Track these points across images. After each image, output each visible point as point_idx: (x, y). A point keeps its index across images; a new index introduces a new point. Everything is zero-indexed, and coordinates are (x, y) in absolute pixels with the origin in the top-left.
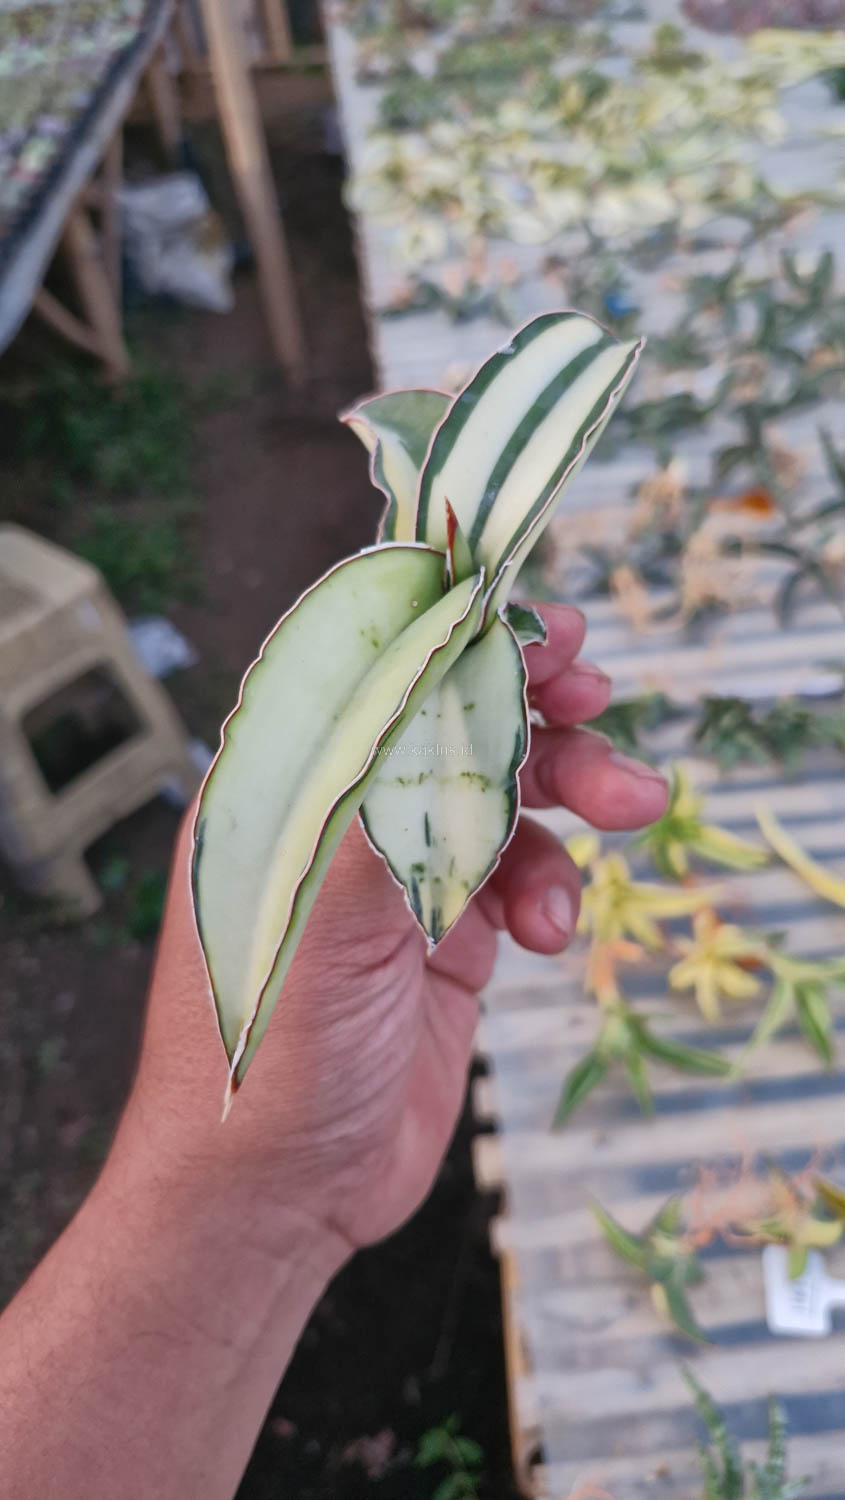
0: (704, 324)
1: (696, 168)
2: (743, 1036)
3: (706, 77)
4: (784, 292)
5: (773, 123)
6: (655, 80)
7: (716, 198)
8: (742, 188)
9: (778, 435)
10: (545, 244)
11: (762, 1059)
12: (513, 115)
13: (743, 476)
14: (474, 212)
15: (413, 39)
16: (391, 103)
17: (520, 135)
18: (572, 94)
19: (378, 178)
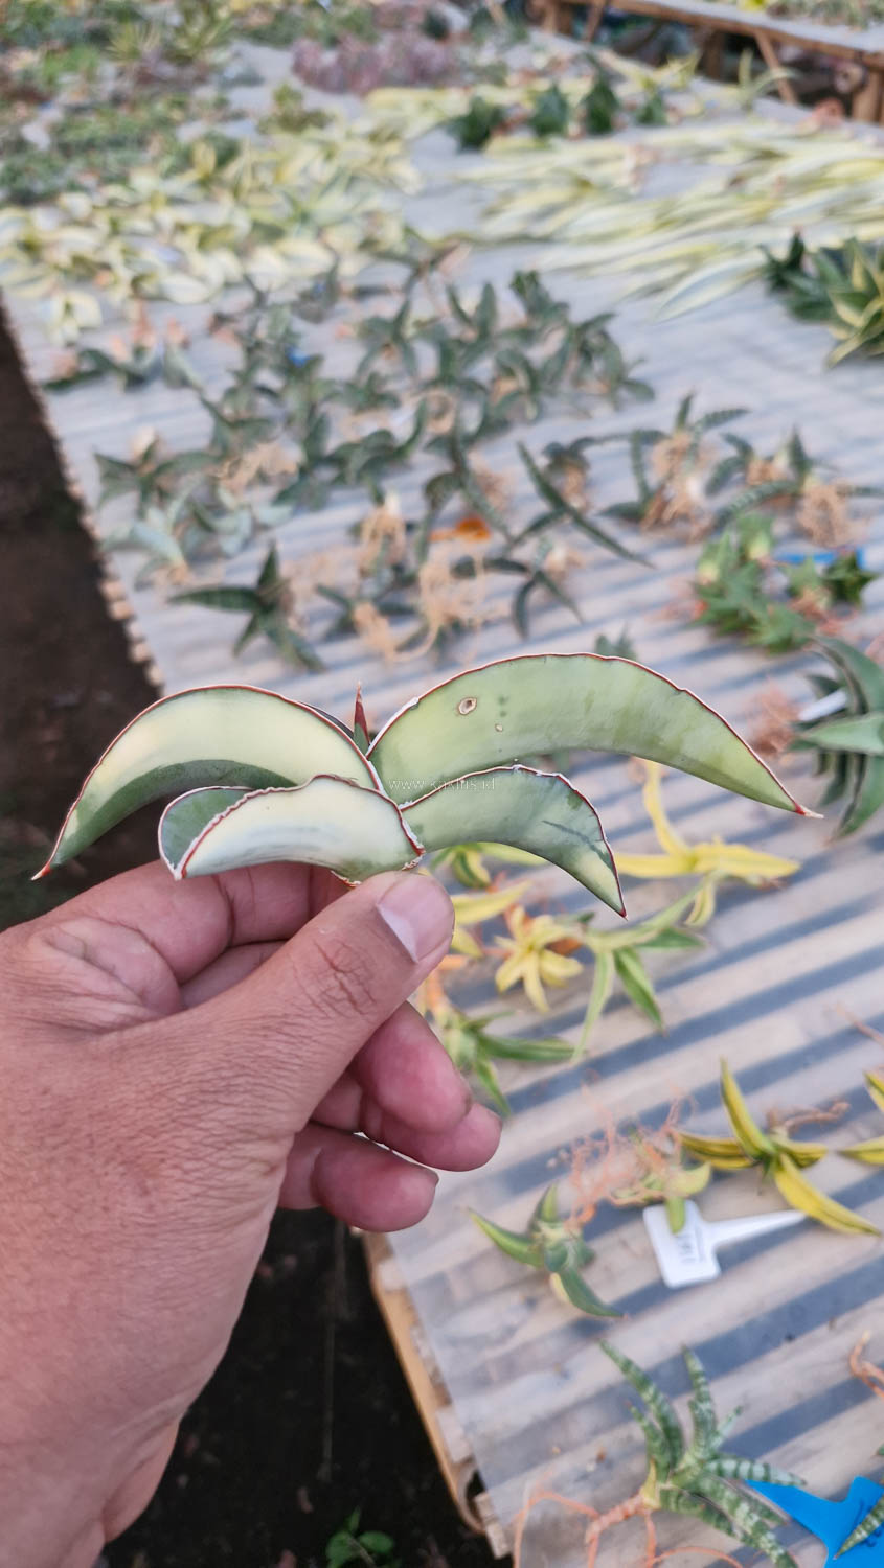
0: (382, 365)
1: (344, 219)
2: (577, 1018)
3: (334, 133)
4: (455, 330)
5: (406, 172)
6: (282, 138)
7: (368, 245)
8: (391, 235)
9: (479, 460)
10: (207, 301)
11: (598, 1035)
12: (144, 181)
13: (454, 504)
14: (125, 276)
15: (23, 110)
16: (5, 177)
17: (153, 199)
18: (201, 155)
19: (13, 250)
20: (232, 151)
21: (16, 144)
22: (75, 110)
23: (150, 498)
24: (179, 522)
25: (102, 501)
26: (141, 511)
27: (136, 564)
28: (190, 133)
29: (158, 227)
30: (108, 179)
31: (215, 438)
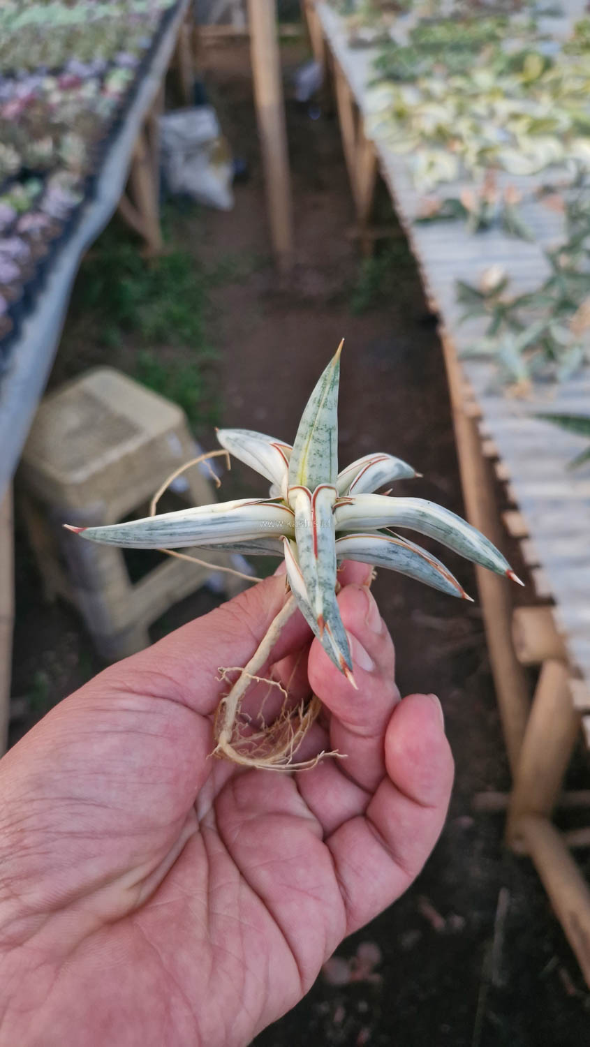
12: (484, 78)
14: (473, 147)
15: (387, 18)
16: (381, 63)
17: (493, 92)
18: (534, 65)
19: (388, 116)
20: (548, 64)
21: (385, 41)
22: (426, 23)
23: (503, 324)
24: (527, 349)
25: (463, 319)
26: (493, 332)
27: (484, 374)
28: (512, 47)
29: (492, 114)
30: (452, 73)
31: (550, 283)
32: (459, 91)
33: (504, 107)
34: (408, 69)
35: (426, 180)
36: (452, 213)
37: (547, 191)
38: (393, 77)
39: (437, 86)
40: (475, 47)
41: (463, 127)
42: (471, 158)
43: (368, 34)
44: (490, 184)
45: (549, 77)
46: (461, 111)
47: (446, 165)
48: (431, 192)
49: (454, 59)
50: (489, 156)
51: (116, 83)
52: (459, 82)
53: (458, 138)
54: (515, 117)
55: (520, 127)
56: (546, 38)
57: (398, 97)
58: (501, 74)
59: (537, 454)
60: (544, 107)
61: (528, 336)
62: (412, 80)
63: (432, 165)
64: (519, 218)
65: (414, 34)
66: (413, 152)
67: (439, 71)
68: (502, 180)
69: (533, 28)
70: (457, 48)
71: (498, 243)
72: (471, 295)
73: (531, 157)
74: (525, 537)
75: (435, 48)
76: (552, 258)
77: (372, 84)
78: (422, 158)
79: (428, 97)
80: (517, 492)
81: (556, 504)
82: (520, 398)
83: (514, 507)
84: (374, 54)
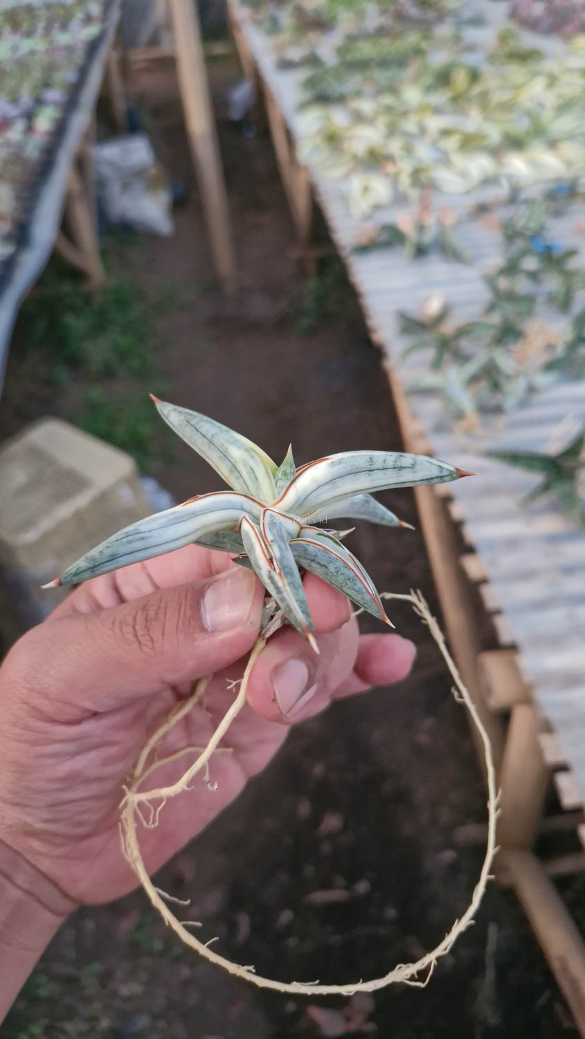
1: (570, 136)
14: (405, 167)
15: (313, 36)
16: (310, 83)
17: (424, 109)
18: (460, 78)
19: (319, 140)
20: (474, 76)
21: (313, 60)
22: (351, 39)
23: (447, 356)
24: (473, 380)
25: (407, 352)
26: (437, 365)
27: (431, 407)
28: (438, 58)
29: (423, 131)
30: (380, 91)
31: (491, 308)
32: (389, 109)
33: (435, 123)
34: (335, 88)
35: (361, 205)
36: (389, 239)
37: (482, 209)
38: (322, 98)
39: (366, 106)
40: (401, 62)
41: (395, 147)
42: (405, 180)
43: (295, 54)
44: (425, 206)
45: (477, 90)
46: (392, 131)
47: (380, 189)
48: (368, 218)
49: (381, 76)
50: (423, 177)
51: (45, 121)
52: (387, 100)
53: (390, 158)
54: (446, 133)
55: (451, 143)
56: (471, 48)
57: (328, 119)
58: (429, 89)
59: (490, 491)
60: (473, 121)
61: (472, 368)
62: (341, 100)
63: (366, 189)
64: (456, 240)
65: (341, 51)
66: (347, 176)
67: (368, 89)
68: (437, 201)
69: (457, 39)
70: (384, 63)
71: (436, 267)
72: (412, 326)
73: (464, 174)
74: (484, 581)
75: (362, 65)
76: (490, 281)
77: (303, 107)
78: (356, 184)
79: (359, 118)
80: (472, 533)
81: (512, 544)
82: (468, 432)
83: (470, 550)
84: (303, 74)
